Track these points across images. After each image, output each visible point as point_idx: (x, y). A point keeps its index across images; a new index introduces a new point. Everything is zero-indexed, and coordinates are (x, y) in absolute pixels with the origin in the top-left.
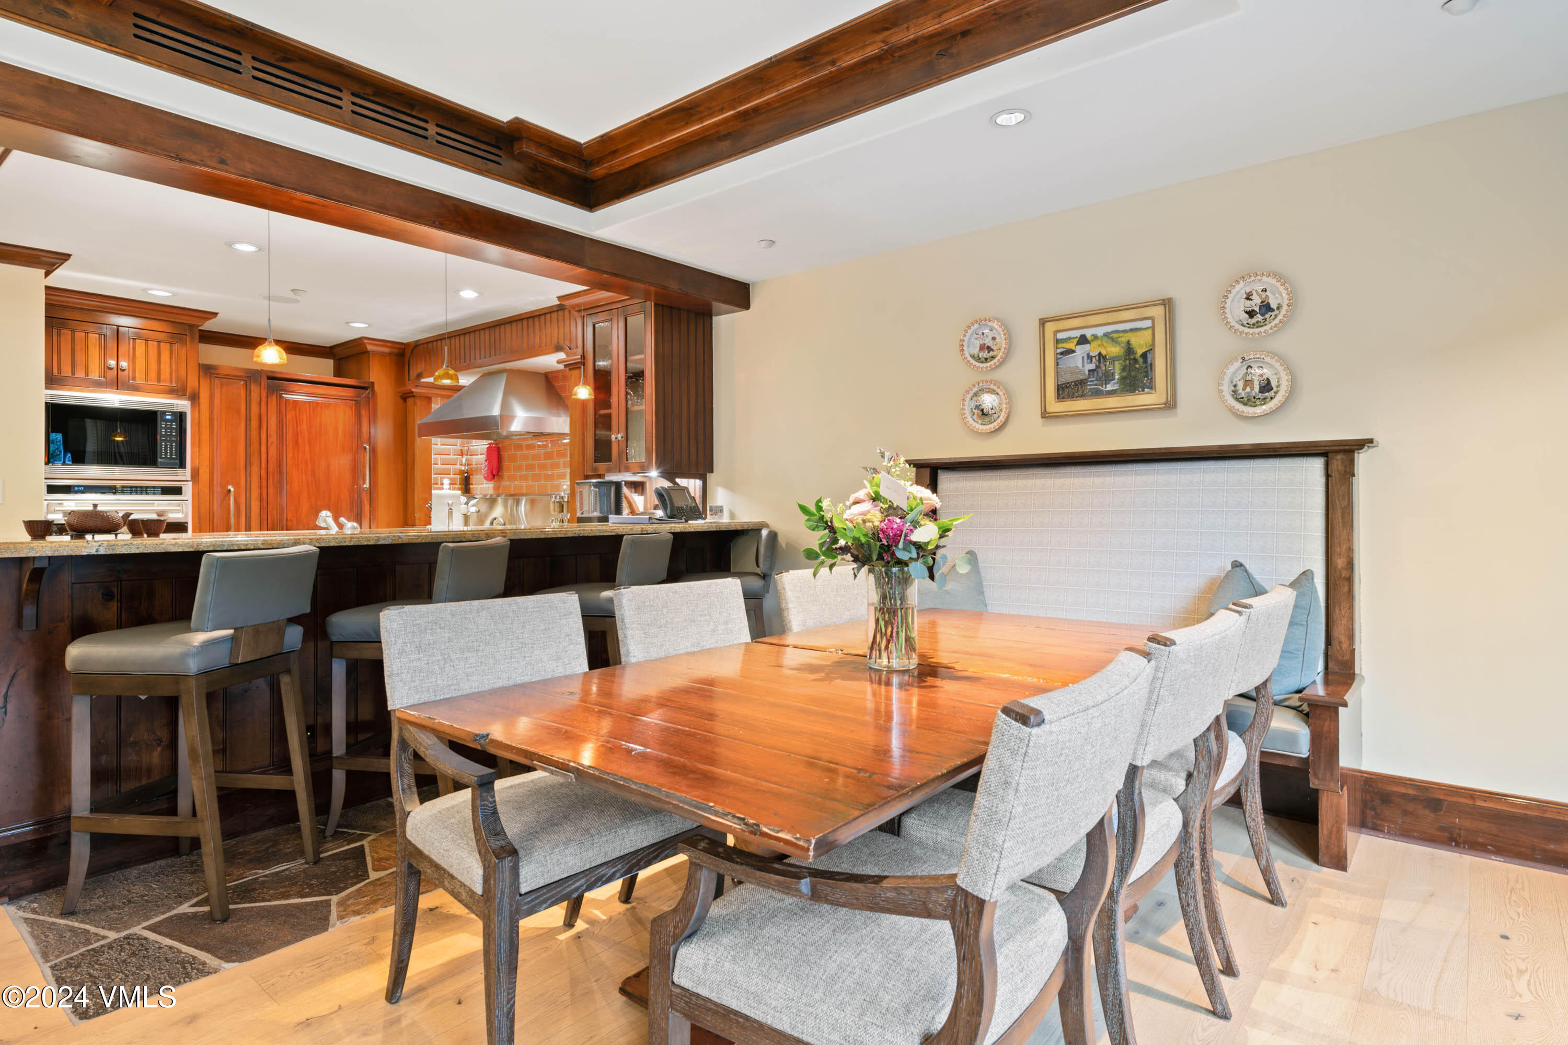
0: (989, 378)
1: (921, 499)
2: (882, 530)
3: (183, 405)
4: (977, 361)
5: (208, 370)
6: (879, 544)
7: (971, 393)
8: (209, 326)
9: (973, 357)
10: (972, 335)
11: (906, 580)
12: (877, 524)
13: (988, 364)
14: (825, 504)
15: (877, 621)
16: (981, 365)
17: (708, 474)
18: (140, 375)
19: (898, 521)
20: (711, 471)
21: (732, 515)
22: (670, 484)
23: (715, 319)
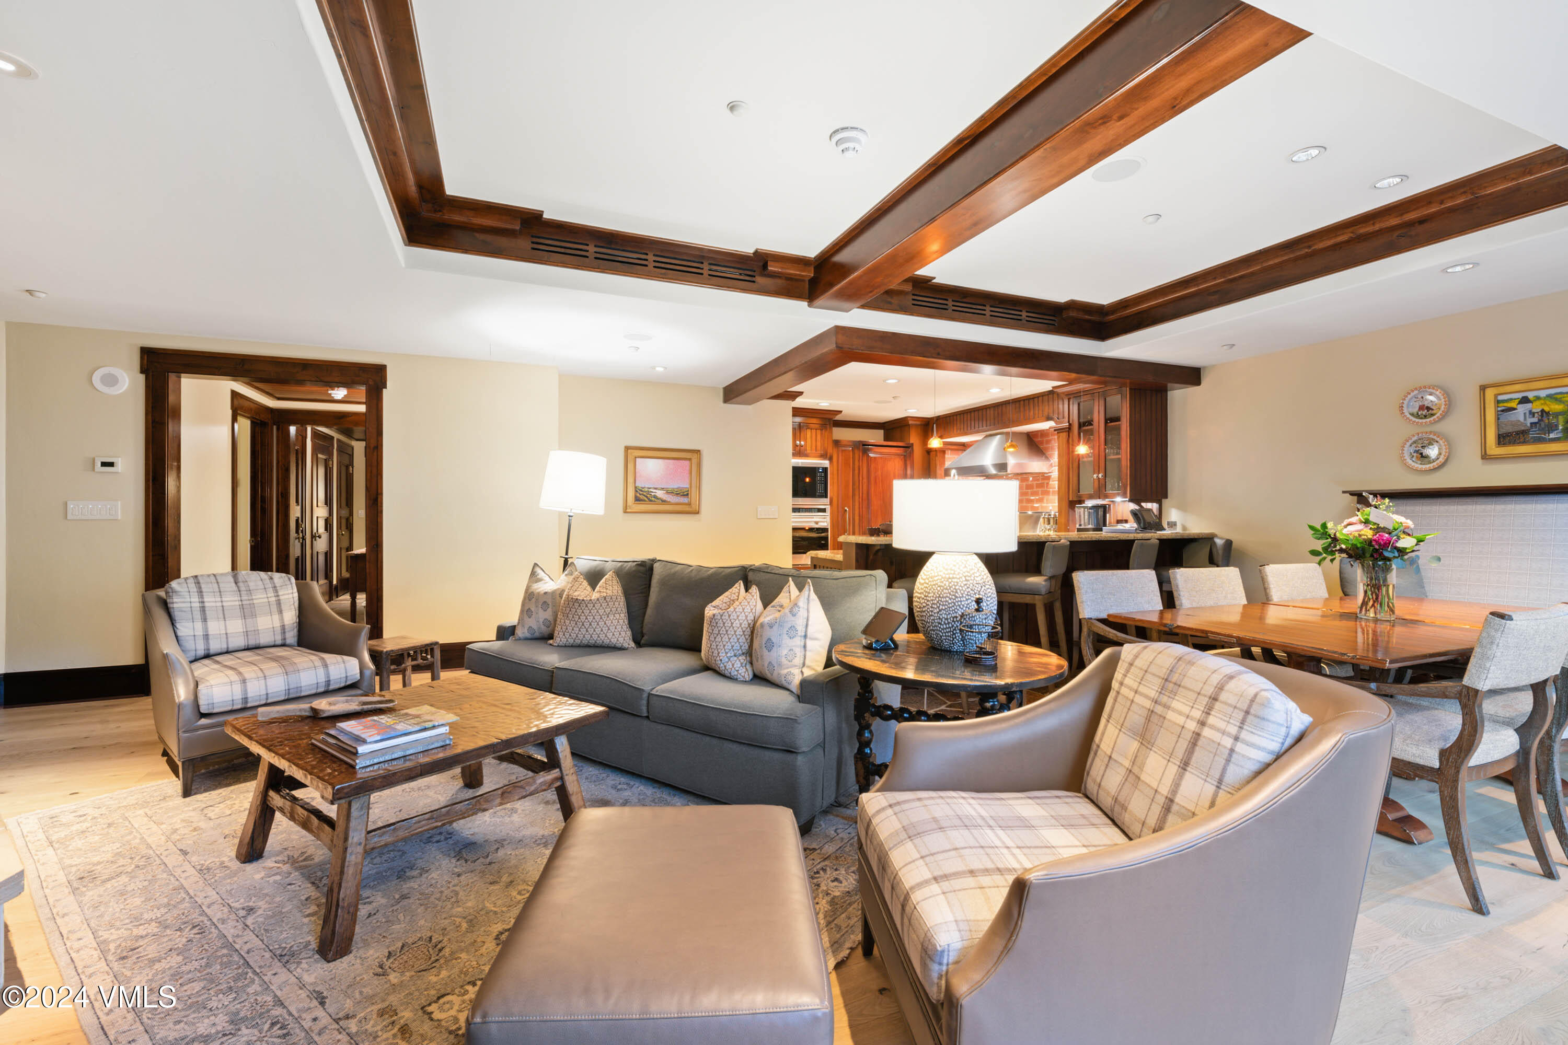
0: (1428, 429)
1: (1401, 523)
2: (1375, 540)
3: (826, 463)
4: (1416, 418)
5: (837, 443)
6: (1372, 548)
7: (1411, 442)
8: (838, 417)
9: (1412, 415)
10: (1411, 398)
11: (1387, 569)
12: (1370, 537)
13: (1428, 420)
14: (1330, 525)
15: (1366, 592)
16: (1420, 421)
17: (1163, 500)
18: (808, 448)
19: (1387, 535)
20: (1166, 497)
21: (1184, 528)
22: (1137, 507)
23: (1169, 393)
